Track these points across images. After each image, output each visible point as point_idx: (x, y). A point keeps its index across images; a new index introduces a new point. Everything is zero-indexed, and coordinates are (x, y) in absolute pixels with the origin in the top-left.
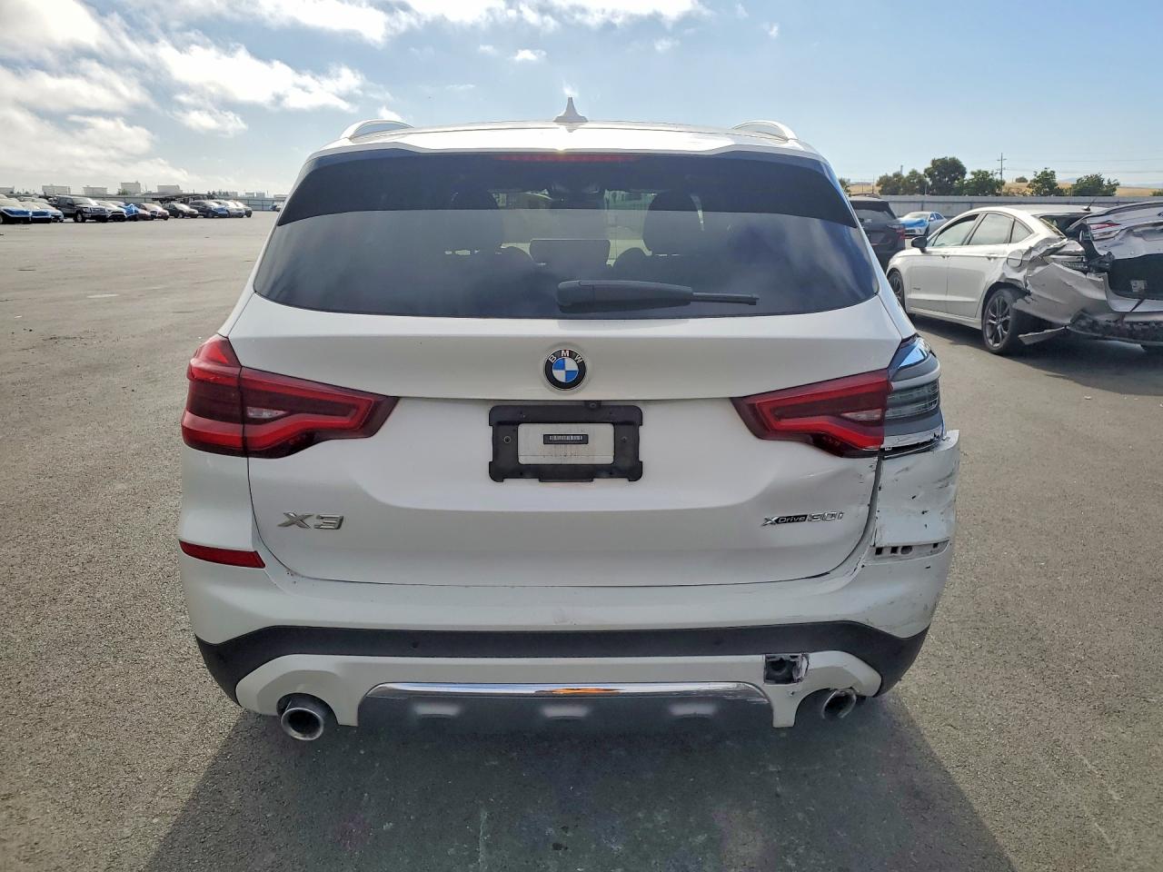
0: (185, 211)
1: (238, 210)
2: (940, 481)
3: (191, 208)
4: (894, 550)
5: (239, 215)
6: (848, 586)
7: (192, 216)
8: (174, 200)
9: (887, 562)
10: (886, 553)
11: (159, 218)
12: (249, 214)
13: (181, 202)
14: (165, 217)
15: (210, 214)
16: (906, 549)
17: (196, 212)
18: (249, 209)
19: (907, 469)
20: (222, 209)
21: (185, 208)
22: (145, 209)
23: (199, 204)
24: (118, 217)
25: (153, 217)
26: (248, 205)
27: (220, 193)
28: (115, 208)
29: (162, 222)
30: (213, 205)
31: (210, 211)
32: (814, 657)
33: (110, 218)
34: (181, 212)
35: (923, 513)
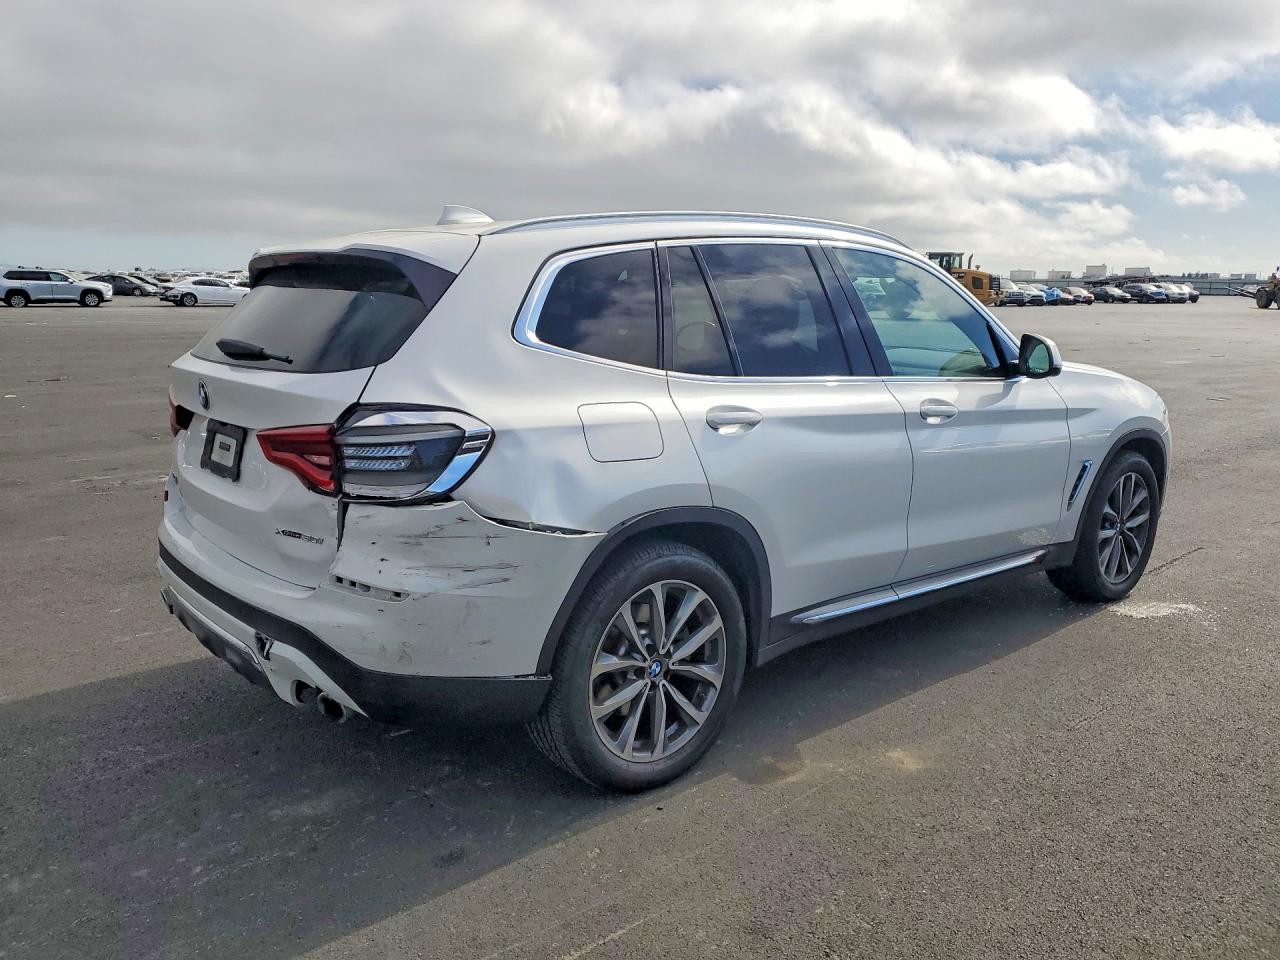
0: (1116, 295)
1: (1180, 294)
2: (403, 536)
3: (1124, 292)
4: (353, 584)
5: (1181, 300)
6: (310, 597)
7: (1124, 300)
8: (1108, 283)
9: (342, 591)
10: (346, 584)
11: (1083, 302)
12: (1194, 299)
13: (1116, 286)
14: (1088, 302)
15: (1145, 300)
16: (367, 588)
17: (1128, 296)
18: (1196, 293)
19: (368, 517)
20: (1160, 294)
21: (1117, 292)
22: (1070, 293)
23: (1134, 287)
24: (1036, 301)
25: (1075, 302)
26: (1195, 289)
27: (1197, 275)
28: (1036, 292)
29: (1085, 306)
30: (1151, 288)
31: (1145, 295)
32: (277, 644)
33: (1029, 302)
34: (1112, 296)
35: (382, 560)
